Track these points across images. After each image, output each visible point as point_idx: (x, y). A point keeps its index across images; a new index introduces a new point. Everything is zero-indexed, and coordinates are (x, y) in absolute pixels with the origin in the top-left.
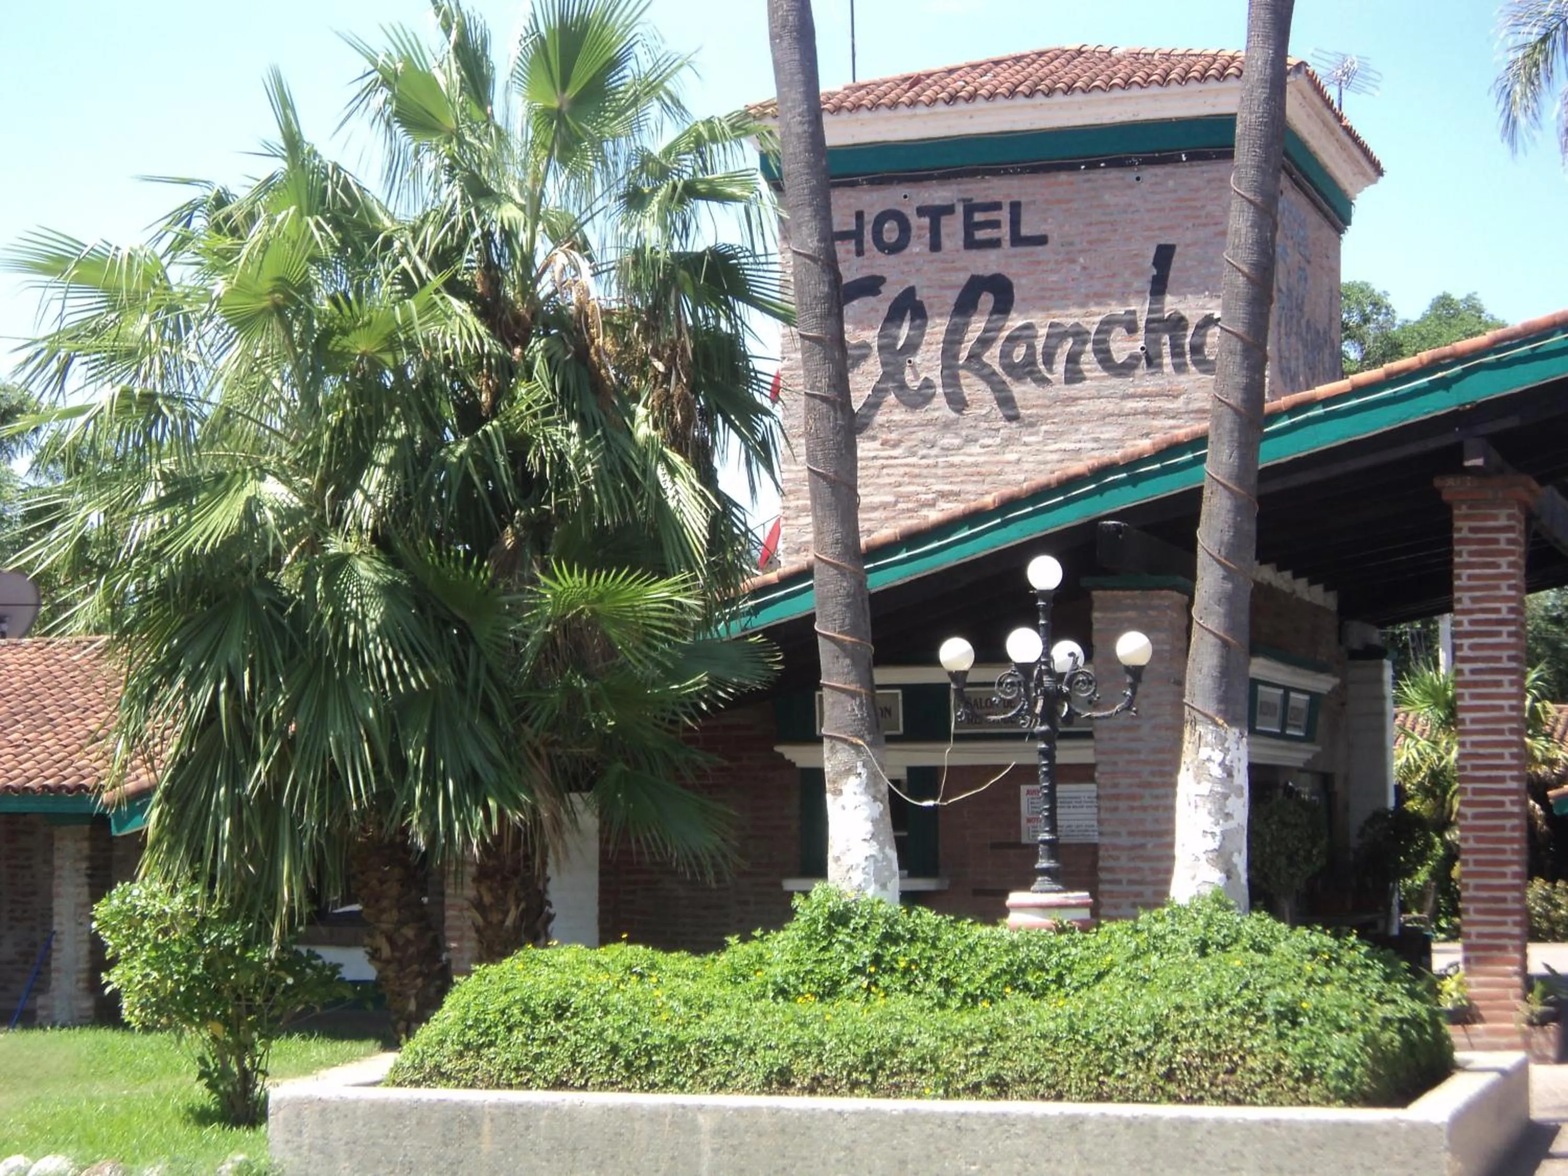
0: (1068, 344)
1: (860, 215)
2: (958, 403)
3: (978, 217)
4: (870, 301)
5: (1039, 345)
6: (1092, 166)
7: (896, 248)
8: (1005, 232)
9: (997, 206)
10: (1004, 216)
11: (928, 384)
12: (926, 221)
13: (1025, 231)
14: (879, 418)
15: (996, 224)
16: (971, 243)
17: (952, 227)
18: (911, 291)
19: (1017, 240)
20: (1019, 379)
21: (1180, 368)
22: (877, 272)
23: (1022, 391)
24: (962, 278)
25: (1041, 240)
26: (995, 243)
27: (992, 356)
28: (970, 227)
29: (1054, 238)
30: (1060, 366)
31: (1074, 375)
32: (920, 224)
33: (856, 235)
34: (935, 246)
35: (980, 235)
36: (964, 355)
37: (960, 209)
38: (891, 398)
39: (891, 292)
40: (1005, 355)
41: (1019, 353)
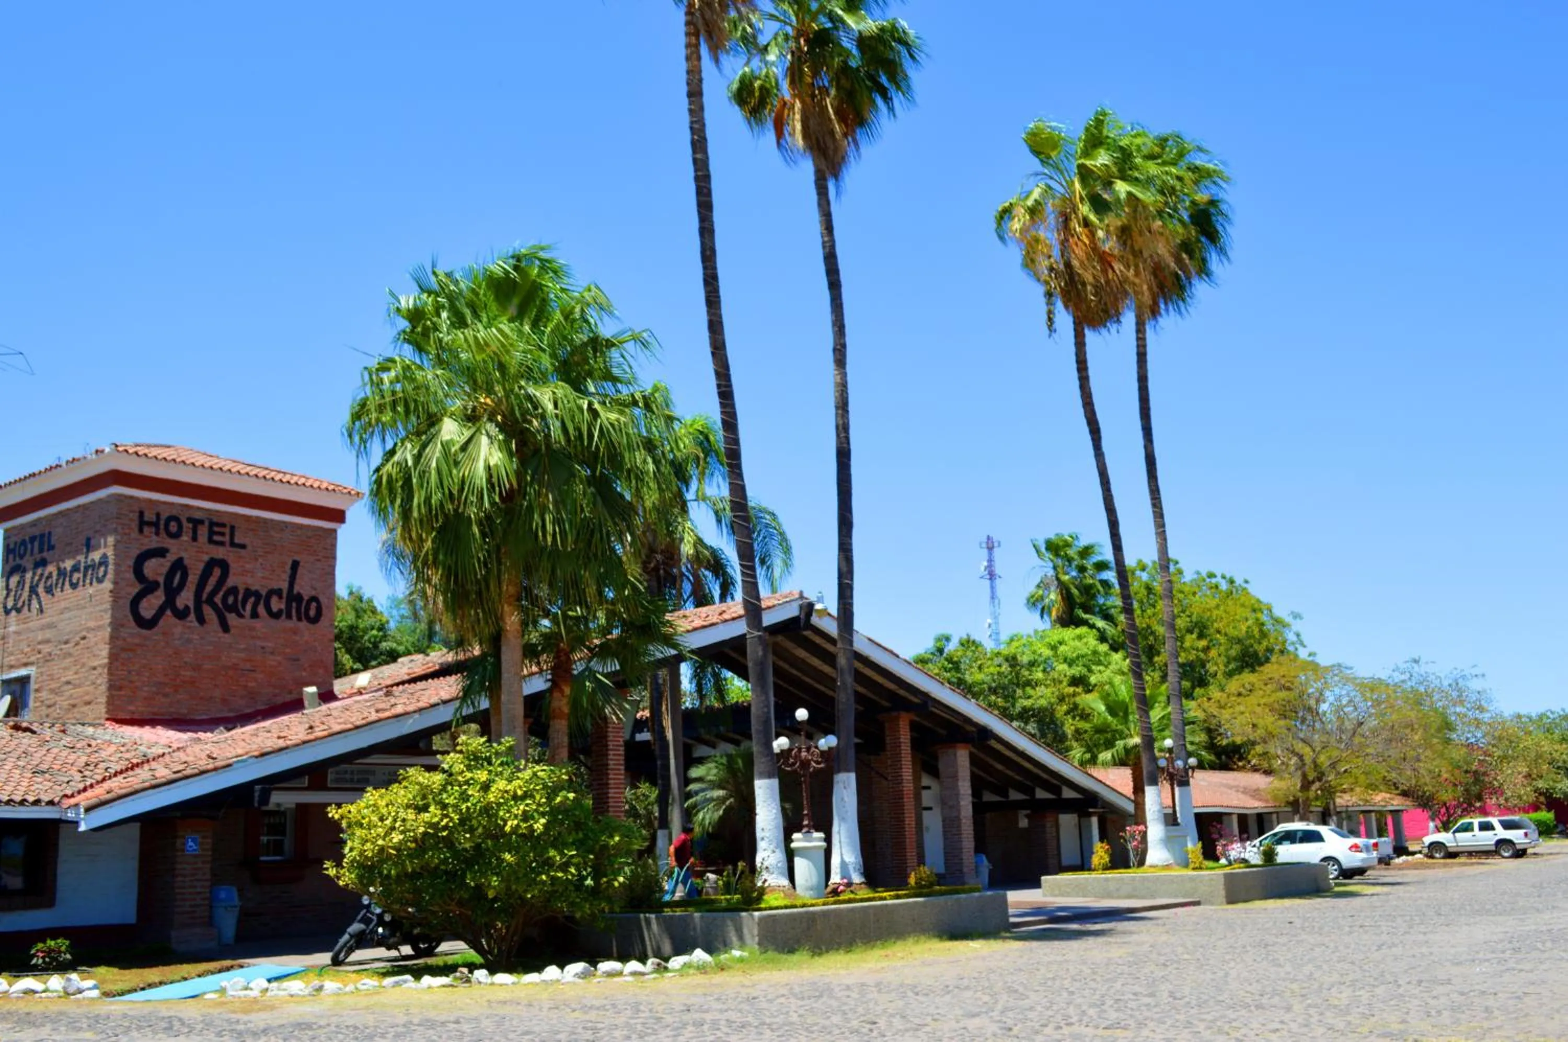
0: (252, 600)
1: (158, 515)
2: (201, 620)
3: (216, 529)
4: (161, 560)
5: (240, 597)
7: (176, 536)
8: (227, 539)
9: (223, 525)
10: (227, 531)
11: (187, 607)
12: (191, 525)
13: (236, 541)
14: (161, 623)
15: (223, 534)
16: (211, 541)
17: (203, 532)
18: (180, 560)
19: (233, 544)
20: (230, 612)
21: (299, 619)
22: (165, 546)
23: (232, 618)
24: (206, 558)
25: (243, 547)
26: (222, 544)
27: (218, 599)
28: (211, 533)
29: (249, 548)
30: (249, 607)
31: (255, 615)
32: (187, 526)
33: (156, 524)
34: (195, 539)
35: (216, 538)
36: (205, 596)
37: (207, 523)
38: (169, 612)
39: (171, 558)
40: (224, 599)
41: (231, 600)
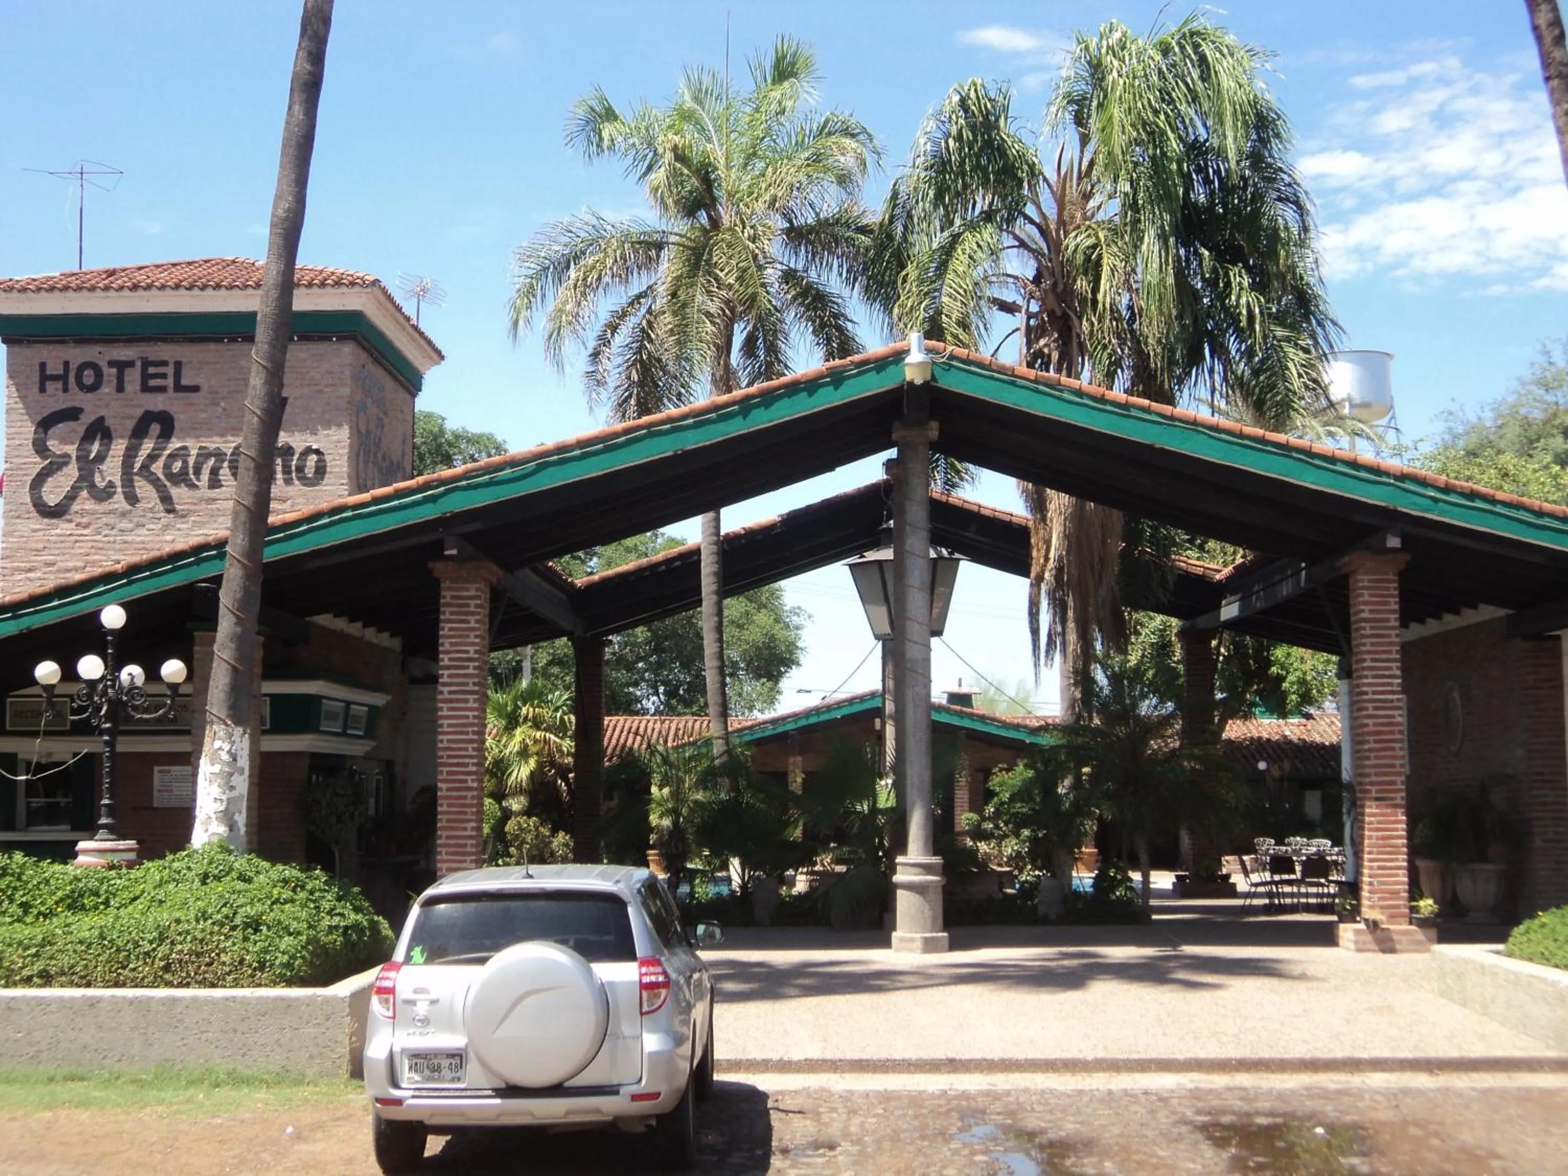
0: (212, 462)
1: (66, 364)
2: (132, 499)
3: (152, 370)
4: (72, 424)
5: (191, 461)
6: (233, 340)
7: (93, 388)
8: (170, 382)
9: (165, 363)
10: (170, 370)
11: (111, 485)
12: (114, 371)
13: (184, 382)
14: (75, 507)
15: (164, 376)
16: (145, 388)
17: (133, 377)
18: (101, 419)
19: (178, 388)
20: (176, 483)
21: (288, 482)
22: (76, 404)
23: (178, 493)
24: (139, 412)
25: (195, 389)
26: (163, 389)
27: (157, 468)
28: (145, 377)
29: (205, 389)
30: (205, 476)
31: (215, 483)
32: (110, 373)
33: (63, 378)
34: (120, 388)
35: (153, 383)
36: (137, 466)
37: (139, 364)
38: (84, 493)
39: (87, 419)
40: (167, 467)
41: (177, 466)
